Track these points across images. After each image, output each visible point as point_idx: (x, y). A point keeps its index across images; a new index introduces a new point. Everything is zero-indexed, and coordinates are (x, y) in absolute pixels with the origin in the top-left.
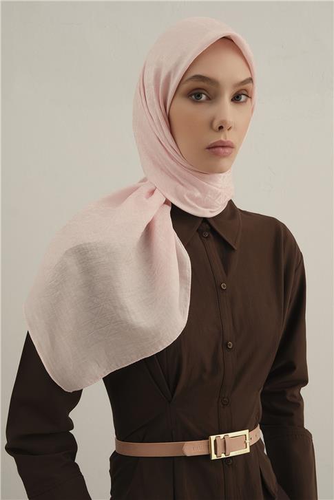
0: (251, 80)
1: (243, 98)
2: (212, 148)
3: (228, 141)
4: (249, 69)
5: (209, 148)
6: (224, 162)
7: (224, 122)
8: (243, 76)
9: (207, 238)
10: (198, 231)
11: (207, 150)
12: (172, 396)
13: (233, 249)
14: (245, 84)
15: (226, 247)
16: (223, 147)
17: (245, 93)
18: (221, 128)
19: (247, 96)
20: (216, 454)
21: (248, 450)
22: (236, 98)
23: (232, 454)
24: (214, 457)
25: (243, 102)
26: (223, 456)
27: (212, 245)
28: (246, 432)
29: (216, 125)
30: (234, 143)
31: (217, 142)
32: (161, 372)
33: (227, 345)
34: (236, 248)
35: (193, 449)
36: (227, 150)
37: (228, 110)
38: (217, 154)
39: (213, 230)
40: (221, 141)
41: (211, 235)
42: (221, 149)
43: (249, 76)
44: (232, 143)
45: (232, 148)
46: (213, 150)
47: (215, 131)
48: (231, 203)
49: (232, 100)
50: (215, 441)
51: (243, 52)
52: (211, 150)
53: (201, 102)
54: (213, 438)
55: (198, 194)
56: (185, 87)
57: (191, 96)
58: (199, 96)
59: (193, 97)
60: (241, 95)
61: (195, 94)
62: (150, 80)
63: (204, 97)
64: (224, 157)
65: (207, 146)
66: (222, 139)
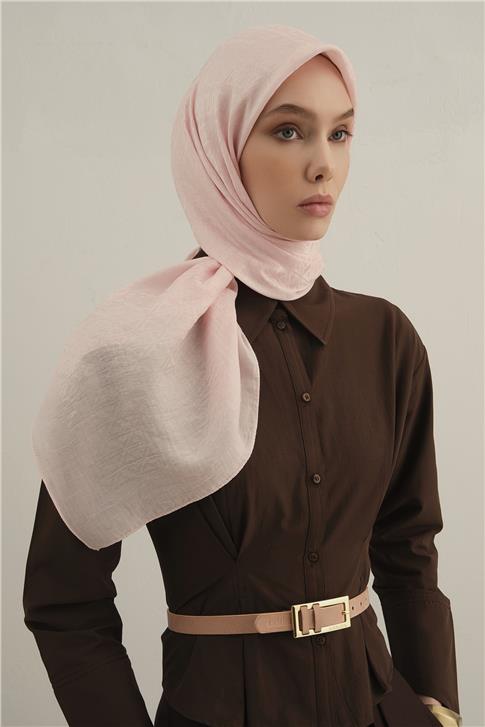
1: (343, 136)
2: (306, 205)
3: (327, 196)
4: (349, 97)
5: (302, 205)
6: (319, 225)
7: (325, 169)
9: (283, 330)
10: (270, 320)
11: (299, 208)
12: (238, 551)
13: (322, 344)
14: (347, 117)
15: (311, 342)
16: (320, 203)
18: (319, 177)
20: (301, 630)
21: (348, 624)
23: (324, 630)
24: (299, 634)
25: (343, 141)
26: (312, 633)
27: (291, 341)
28: (345, 599)
29: (313, 173)
31: (315, 197)
32: (220, 517)
33: (312, 478)
34: (325, 343)
35: (268, 623)
36: (325, 208)
37: (327, 152)
38: (312, 214)
39: (291, 319)
40: (320, 196)
41: (290, 327)
42: (318, 208)
44: (332, 198)
45: (330, 204)
46: (308, 208)
47: (313, 183)
48: (320, 282)
50: (300, 612)
52: (304, 208)
53: (292, 141)
54: (297, 608)
55: (280, 269)
56: (269, 121)
57: (276, 133)
58: (289, 133)
59: (280, 134)
60: (340, 132)
61: (282, 131)
63: (294, 135)
64: (321, 217)
65: (299, 202)
66: (321, 192)
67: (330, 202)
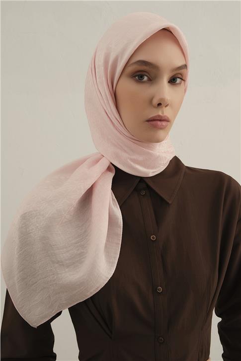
0: (185, 66)
1: (178, 80)
2: (151, 121)
3: (165, 116)
4: (184, 56)
5: (148, 121)
6: (161, 133)
7: (163, 99)
8: (179, 62)
9: (144, 195)
11: (147, 122)
14: (181, 69)
16: (160, 120)
17: (180, 76)
18: (159, 104)
19: (182, 79)
22: (172, 81)
25: (178, 84)
29: (155, 102)
30: (170, 118)
31: (156, 116)
33: (156, 289)
34: (170, 203)
36: (164, 123)
37: (165, 90)
38: (157, 128)
40: (159, 116)
41: (148, 193)
42: (159, 123)
43: (184, 63)
44: (168, 118)
46: (154, 123)
47: (154, 107)
49: (169, 82)
51: (180, 41)
52: (150, 122)
53: (144, 82)
56: (130, 69)
57: (135, 77)
58: (141, 77)
59: (137, 77)
60: (176, 78)
61: (138, 76)
62: (100, 62)
63: (146, 78)
64: (161, 129)
65: (146, 119)
66: (160, 113)
67: (167, 120)
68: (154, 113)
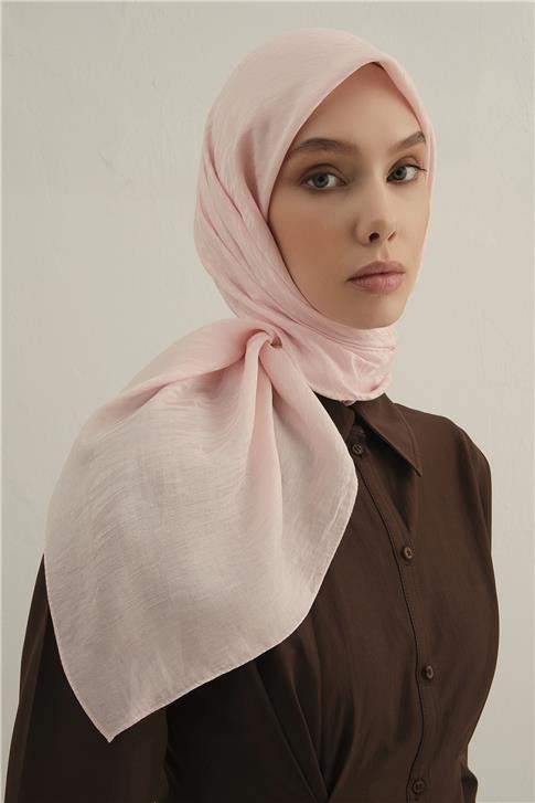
0: (421, 136)
1: (410, 172)
2: (360, 278)
3: (393, 262)
5: (352, 279)
6: (390, 304)
7: (380, 224)
8: (406, 130)
9: (360, 455)
11: (350, 283)
14: (412, 145)
16: (382, 274)
17: (412, 161)
18: (374, 237)
19: (418, 168)
22: (396, 176)
25: (409, 181)
29: (364, 232)
30: (404, 263)
31: (369, 267)
33: (424, 671)
36: (392, 280)
38: (372, 290)
40: (378, 264)
41: (369, 451)
42: (380, 280)
43: (417, 129)
44: (400, 265)
45: (402, 273)
46: (369, 281)
47: (365, 245)
49: (388, 180)
51: (398, 85)
52: (358, 282)
53: (330, 191)
57: (306, 181)
58: (322, 179)
59: (311, 182)
60: (403, 168)
61: (313, 178)
63: (332, 180)
64: (388, 293)
65: (348, 277)
66: (379, 257)
67: (400, 271)
68: (363, 259)
